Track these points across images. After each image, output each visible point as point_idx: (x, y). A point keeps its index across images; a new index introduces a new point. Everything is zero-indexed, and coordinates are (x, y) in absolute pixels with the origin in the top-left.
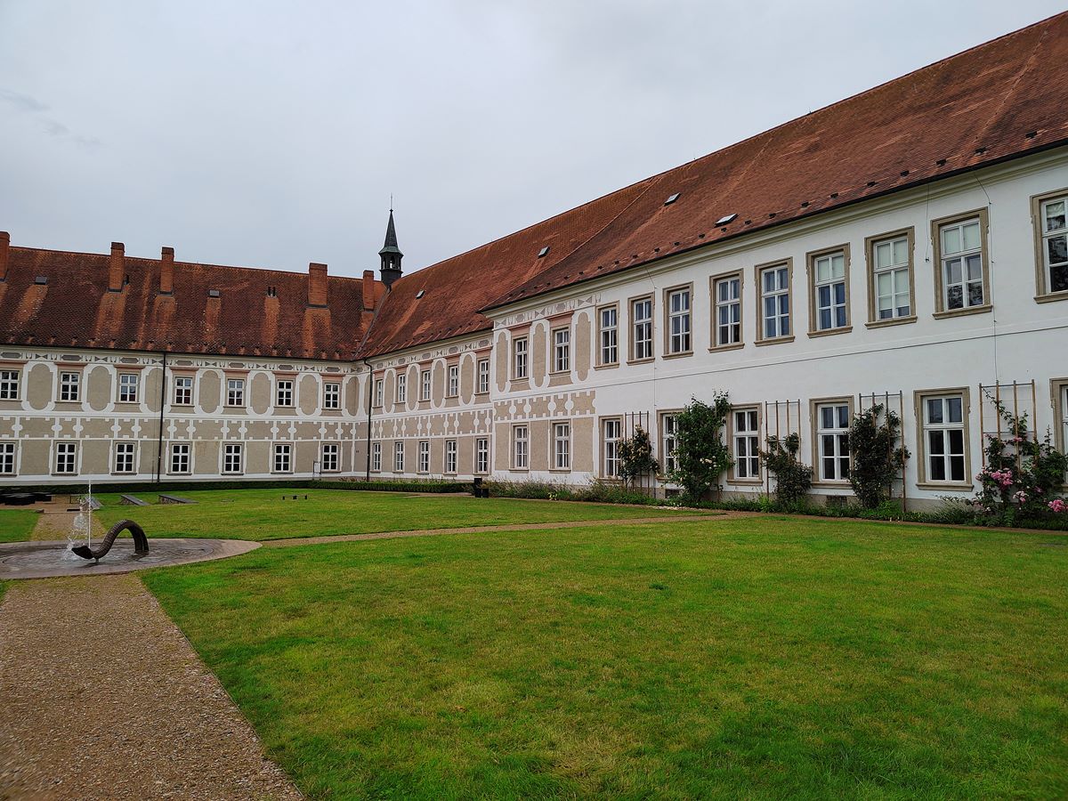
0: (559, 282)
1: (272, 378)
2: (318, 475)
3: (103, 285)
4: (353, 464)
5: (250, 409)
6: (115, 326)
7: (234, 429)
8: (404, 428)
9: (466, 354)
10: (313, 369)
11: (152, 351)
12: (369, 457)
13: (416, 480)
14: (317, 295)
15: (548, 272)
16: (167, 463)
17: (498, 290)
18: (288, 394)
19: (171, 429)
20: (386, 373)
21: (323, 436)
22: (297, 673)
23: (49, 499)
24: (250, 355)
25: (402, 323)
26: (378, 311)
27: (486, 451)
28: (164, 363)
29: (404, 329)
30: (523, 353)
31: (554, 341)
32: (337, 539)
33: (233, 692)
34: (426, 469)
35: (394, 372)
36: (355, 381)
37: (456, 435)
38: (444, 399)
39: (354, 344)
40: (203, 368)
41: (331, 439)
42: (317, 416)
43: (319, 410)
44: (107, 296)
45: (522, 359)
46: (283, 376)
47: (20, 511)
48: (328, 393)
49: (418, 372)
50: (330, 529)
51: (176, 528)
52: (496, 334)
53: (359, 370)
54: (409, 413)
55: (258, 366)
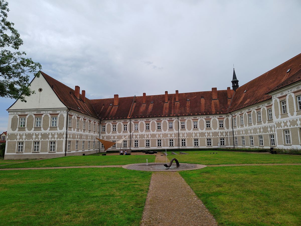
0: (296, 80)
1: (204, 120)
2: (219, 147)
3: (164, 102)
4: (229, 144)
5: (199, 129)
6: (167, 111)
7: (196, 134)
8: (244, 132)
9: (263, 108)
10: (215, 117)
11: (175, 116)
12: (234, 141)
13: (250, 148)
14: (215, 96)
15: (292, 77)
16: (181, 144)
17: (272, 86)
18: (209, 125)
19: (181, 135)
20: (237, 116)
21: (220, 136)
22: (223, 203)
23: (157, 153)
24: (198, 115)
25: (240, 101)
26: (232, 98)
27: (274, 139)
28: (178, 119)
29: (241, 102)
30: (284, 105)
31: (297, 100)
32: (228, 165)
33: (206, 205)
34: (253, 145)
35: (239, 115)
36: (227, 119)
37: (262, 134)
38: (256, 123)
39: (226, 109)
40: (187, 119)
41: (222, 136)
42: (217, 130)
43: (218, 128)
44: (165, 104)
45: (284, 107)
46: (207, 120)
47: (152, 155)
48: (220, 123)
49: (247, 115)
50: (225, 162)
51: (185, 161)
52: (273, 100)
53: (228, 116)
54: (245, 128)
55: (200, 118)
